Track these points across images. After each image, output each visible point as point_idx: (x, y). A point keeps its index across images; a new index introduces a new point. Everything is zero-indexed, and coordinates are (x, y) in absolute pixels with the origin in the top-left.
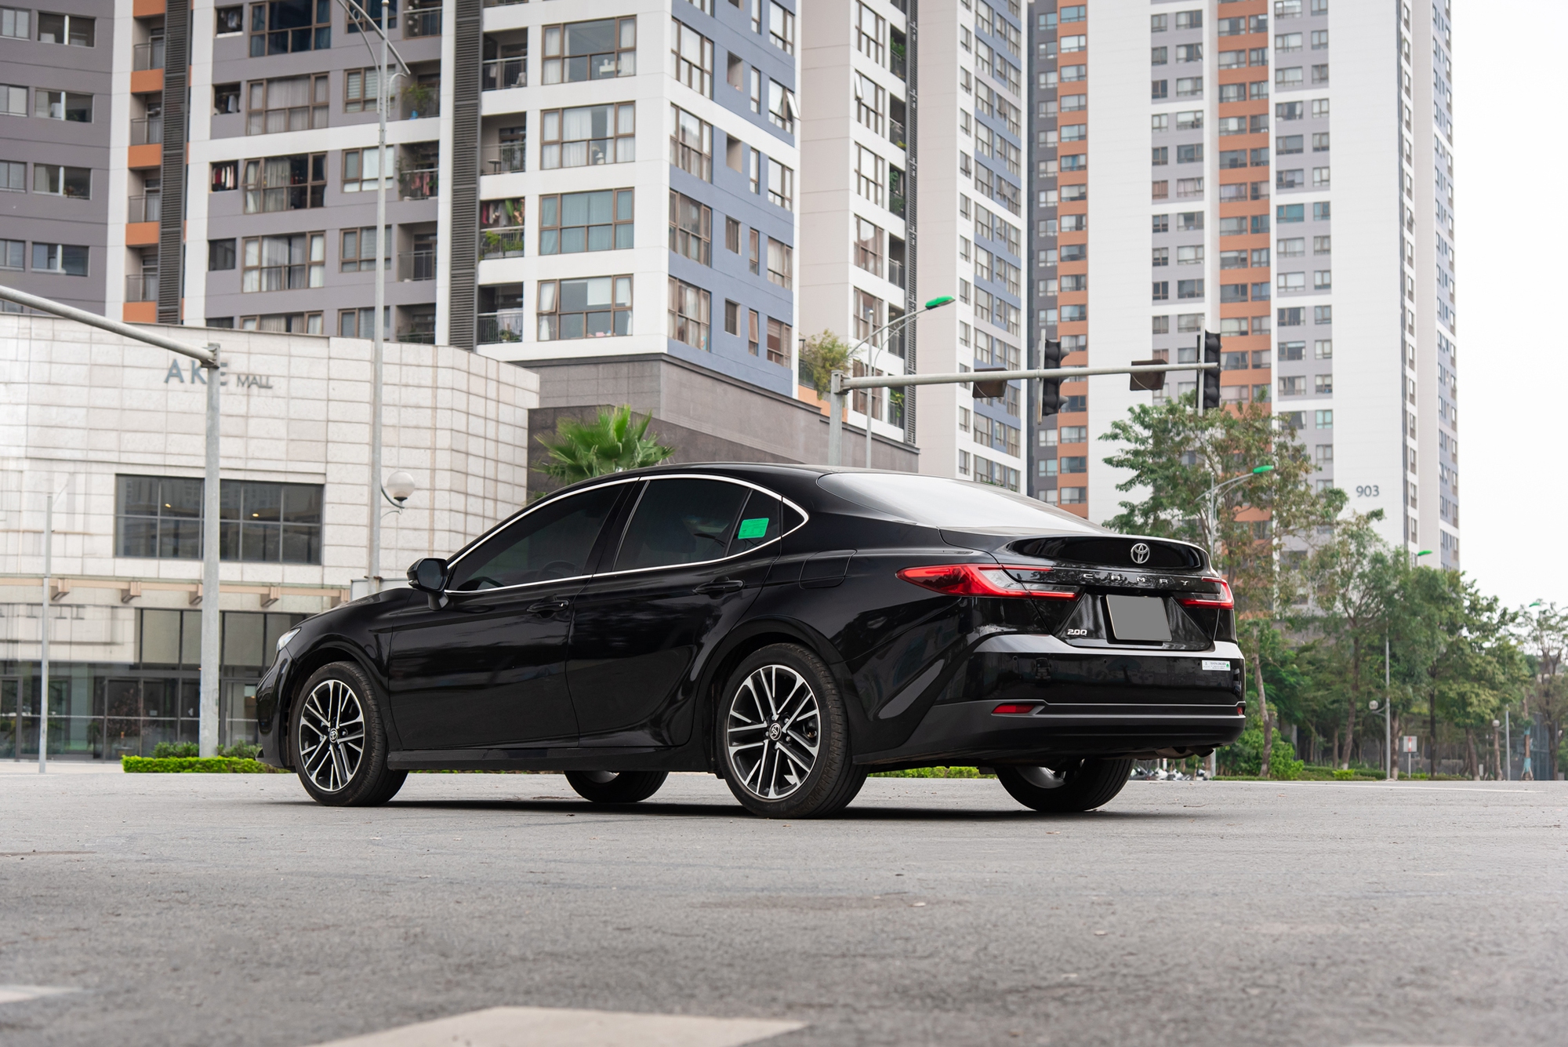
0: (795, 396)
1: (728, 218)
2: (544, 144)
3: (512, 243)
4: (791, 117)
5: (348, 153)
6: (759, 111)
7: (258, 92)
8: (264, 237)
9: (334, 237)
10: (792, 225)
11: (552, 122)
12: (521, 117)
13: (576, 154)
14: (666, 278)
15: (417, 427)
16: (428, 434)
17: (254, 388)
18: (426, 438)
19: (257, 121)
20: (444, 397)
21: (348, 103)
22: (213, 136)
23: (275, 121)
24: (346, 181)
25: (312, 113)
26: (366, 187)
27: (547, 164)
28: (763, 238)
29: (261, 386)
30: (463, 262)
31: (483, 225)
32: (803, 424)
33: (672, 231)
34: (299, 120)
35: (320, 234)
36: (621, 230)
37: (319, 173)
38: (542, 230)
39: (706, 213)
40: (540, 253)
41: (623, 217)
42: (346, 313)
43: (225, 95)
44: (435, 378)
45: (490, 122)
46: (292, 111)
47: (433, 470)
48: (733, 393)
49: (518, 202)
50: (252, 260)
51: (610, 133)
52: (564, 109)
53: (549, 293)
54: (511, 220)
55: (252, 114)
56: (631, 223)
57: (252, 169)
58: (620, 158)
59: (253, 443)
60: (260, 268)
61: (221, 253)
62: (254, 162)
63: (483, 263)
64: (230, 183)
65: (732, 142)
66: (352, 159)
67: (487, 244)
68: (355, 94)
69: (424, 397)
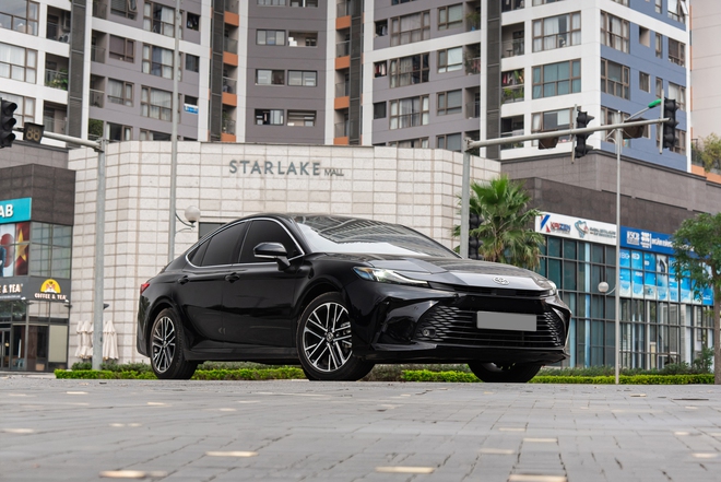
0: (689, 171)
1: (641, 73)
2: (534, 39)
3: (518, 94)
4: (683, 15)
5: (440, 52)
6: (661, 12)
7: (396, 24)
8: (400, 100)
9: (434, 97)
10: (685, 75)
11: (538, 26)
12: (522, 25)
13: (550, 42)
14: (599, 107)
15: (423, 194)
16: (429, 197)
17: (334, 176)
18: (427, 199)
19: (395, 40)
20: (438, 177)
21: (440, 26)
22: (375, 49)
23: (405, 38)
24: (439, 67)
25: (422, 33)
26: (449, 70)
27: (536, 49)
28: (665, 83)
29: (338, 175)
30: (493, 106)
31: (503, 85)
32: (694, 186)
33: (603, 80)
34: (417, 36)
35: (427, 96)
36: (575, 83)
37: (426, 63)
38: (533, 86)
39: (626, 70)
40: (533, 98)
41: (576, 75)
42: (440, 137)
43: (380, 26)
44: (433, 166)
45: (507, 29)
46: (412, 32)
47: (432, 217)
48: (646, 170)
49: (521, 71)
50: (394, 113)
51: (568, 30)
52: (544, 19)
53: (538, 120)
54: (519, 82)
55: (393, 35)
56: (579, 78)
57: (393, 65)
58: (574, 43)
59: (334, 205)
60: (398, 117)
61: (380, 109)
62: (394, 60)
63: (504, 106)
64: (383, 73)
65: (642, 30)
66: (442, 55)
67: (505, 95)
68: (443, 20)
69: (427, 177)
